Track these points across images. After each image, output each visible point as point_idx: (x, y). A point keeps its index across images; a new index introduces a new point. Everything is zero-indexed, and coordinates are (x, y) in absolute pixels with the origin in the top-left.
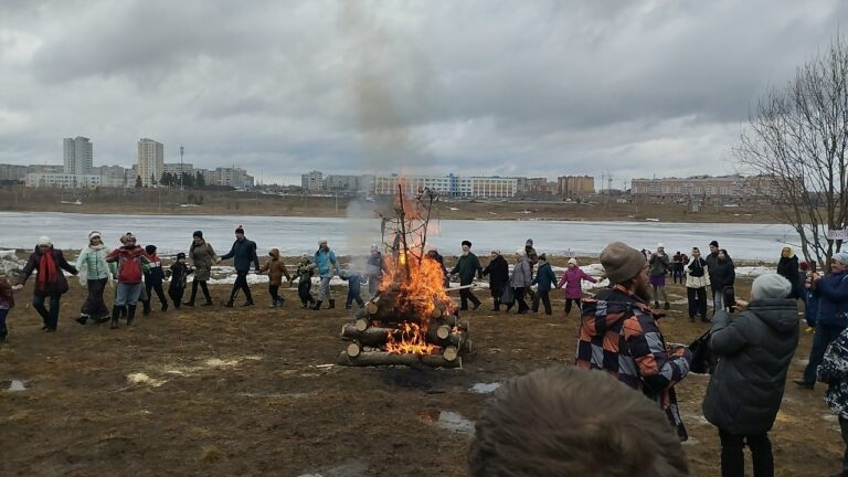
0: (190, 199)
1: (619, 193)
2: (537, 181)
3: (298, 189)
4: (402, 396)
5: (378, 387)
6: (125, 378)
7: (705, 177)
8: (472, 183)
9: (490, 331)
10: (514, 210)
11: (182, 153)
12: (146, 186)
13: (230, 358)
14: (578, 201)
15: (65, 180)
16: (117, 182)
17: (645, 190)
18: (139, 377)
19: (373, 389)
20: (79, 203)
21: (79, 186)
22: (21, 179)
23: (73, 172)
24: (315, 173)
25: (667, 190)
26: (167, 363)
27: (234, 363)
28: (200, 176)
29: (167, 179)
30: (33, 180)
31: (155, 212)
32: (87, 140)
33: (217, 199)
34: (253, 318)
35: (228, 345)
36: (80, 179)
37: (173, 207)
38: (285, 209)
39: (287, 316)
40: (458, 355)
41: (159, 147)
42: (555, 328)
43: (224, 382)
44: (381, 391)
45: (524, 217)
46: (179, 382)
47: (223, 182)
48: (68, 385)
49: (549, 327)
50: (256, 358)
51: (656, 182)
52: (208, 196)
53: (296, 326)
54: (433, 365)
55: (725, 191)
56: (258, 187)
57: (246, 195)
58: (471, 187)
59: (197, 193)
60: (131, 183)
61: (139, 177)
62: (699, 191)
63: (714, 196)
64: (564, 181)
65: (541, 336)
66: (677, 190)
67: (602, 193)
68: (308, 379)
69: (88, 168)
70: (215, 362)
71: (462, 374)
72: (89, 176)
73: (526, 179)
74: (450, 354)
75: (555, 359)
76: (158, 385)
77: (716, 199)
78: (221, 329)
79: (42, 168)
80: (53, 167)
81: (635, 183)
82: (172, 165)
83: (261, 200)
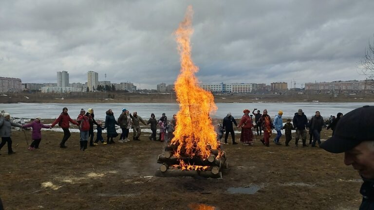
0: (109, 96)
1: (299, 90)
2: (262, 85)
3: (155, 91)
4: (187, 195)
5: (175, 190)
6: (40, 185)
7: (340, 81)
8: (232, 87)
9: (238, 156)
10: (251, 98)
11: (106, 77)
12: (91, 91)
13: (100, 173)
14: (280, 94)
15: (57, 89)
16: (79, 90)
17: (311, 88)
18: (48, 184)
19: (171, 191)
20: (63, 99)
21: (63, 92)
22: (40, 89)
23: (61, 86)
24: (162, 84)
25: (322, 88)
26: (68, 175)
27: (102, 175)
28: (113, 86)
29: (100, 88)
30: (44, 90)
31: (95, 102)
32: (67, 72)
33: (120, 96)
34: (120, 151)
35: (103, 165)
36: (64, 89)
37: (102, 100)
38: (149, 100)
39: (137, 149)
40: (219, 171)
41: (96, 74)
42: (273, 154)
43: (91, 187)
44: (175, 193)
45: (256, 101)
46: (68, 187)
47: (124, 88)
48: (9, 189)
49: (269, 154)
50: (114, 172)
51: (317, 84)
52: (117, 95)
53: (140, 154)
54: (206, 177)
55: (350, 88)
56: (138, 90)
57: (133, 94)
58: (232, 89)
59: (112, 94)
60: (84, 90)
61: (88, 88)
62: (337, 88)
63: (345, 90)
64: (274, 84)
65: (265, 159)
66: (327, 88)
67: (291, 90)
68: (137, 185)
69: (67, 84)
70: (92, 175)
71: (222, 181)
72: (68, 88)
73: (256, 84)
74: (215, 171)
75: (273, 173)
76: (57, 189)
77: (345, 92)
78: (102, 156)
79: (48, 84)
80: (53, 84)
81: (306, 85)
82: (102, 82)
83: (139, 96)
